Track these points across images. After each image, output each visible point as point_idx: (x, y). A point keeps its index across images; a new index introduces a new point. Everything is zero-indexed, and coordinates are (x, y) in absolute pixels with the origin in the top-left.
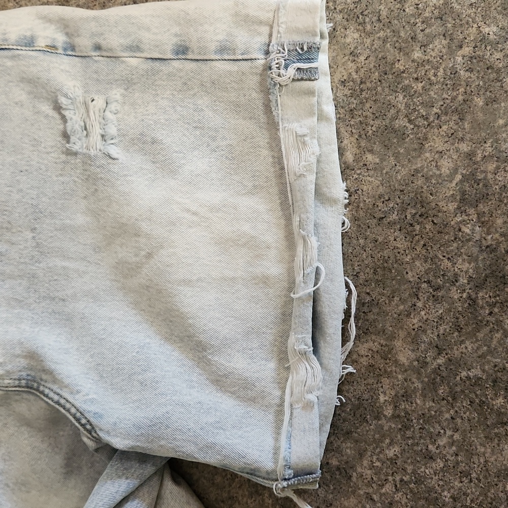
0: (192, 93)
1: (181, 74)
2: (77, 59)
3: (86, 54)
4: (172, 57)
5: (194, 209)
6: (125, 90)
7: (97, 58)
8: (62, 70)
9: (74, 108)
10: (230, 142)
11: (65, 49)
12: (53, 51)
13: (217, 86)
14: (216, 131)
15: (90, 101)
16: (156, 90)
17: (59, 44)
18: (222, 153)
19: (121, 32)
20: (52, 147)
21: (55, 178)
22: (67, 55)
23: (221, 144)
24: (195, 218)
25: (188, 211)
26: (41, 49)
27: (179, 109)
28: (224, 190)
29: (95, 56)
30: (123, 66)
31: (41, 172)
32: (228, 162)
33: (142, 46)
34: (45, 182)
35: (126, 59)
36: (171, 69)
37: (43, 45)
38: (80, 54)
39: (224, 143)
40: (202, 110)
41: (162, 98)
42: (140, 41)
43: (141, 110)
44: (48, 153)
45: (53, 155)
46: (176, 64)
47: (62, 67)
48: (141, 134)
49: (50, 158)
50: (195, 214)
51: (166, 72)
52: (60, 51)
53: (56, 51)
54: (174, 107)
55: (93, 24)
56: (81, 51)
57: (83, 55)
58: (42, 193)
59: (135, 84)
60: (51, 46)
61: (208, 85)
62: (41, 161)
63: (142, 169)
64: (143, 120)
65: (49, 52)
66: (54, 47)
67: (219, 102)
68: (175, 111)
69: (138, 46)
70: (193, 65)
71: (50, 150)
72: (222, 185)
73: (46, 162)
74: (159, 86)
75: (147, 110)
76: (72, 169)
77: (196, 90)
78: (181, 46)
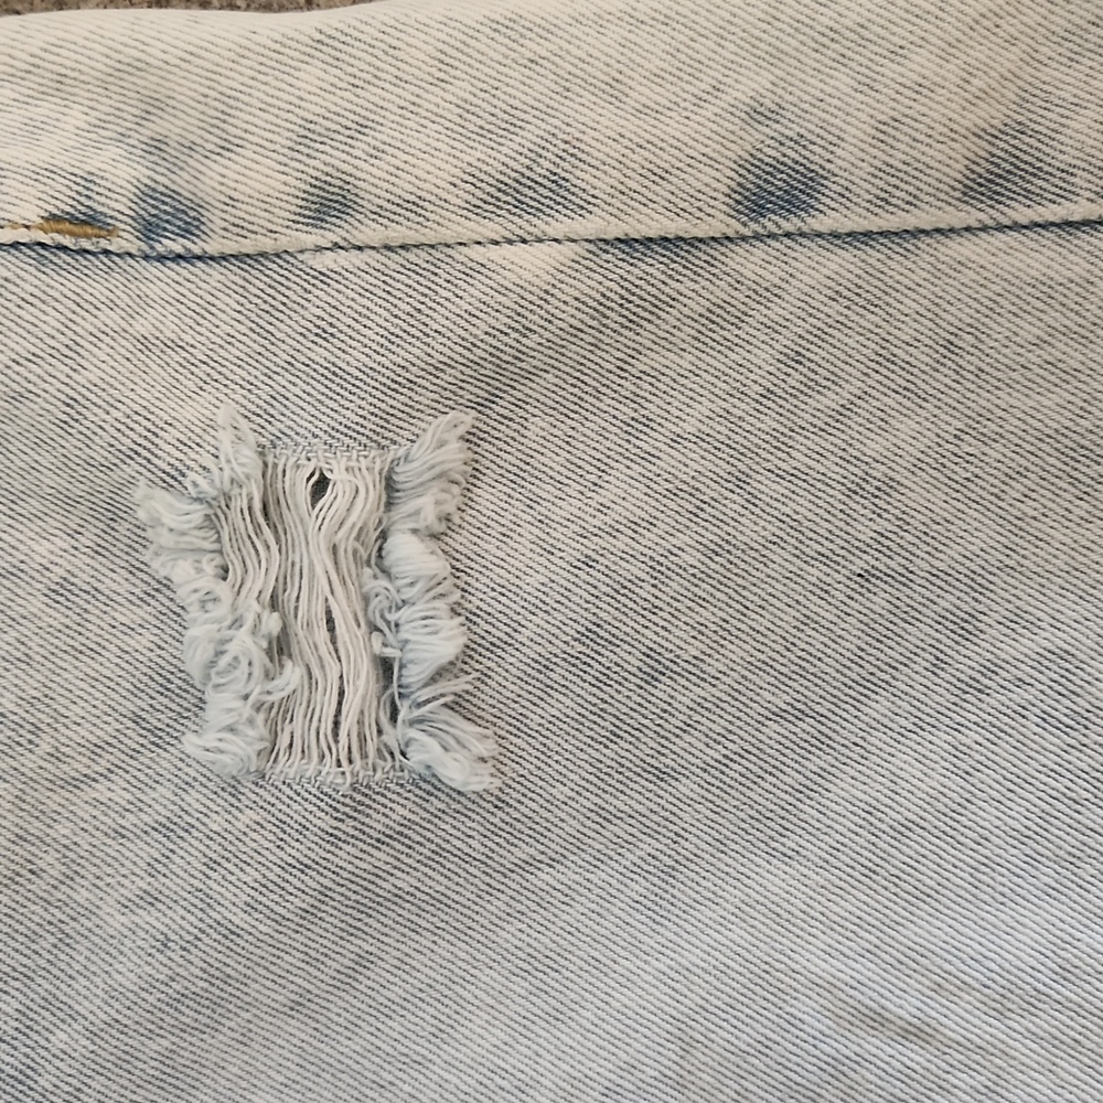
0: (830, 400)
1: (776, 311)
2: (215, 273)
3: (267, 244)
4: (734, 227)
5: (905, 1007)
6: (478, 406)
7: (327, 261)
8: (144, 342)
9: (219, 540)
10: (1058, 640)
11: (149, 229)
12: (86, 244)
13: (969, 362)
14: (978, 585)
15: (303, 492)
16: (634, 398)
17: (117, 205)
18: (1020, 696)
19: (465, 108)
20: (96, 749)
21: (117, 921)
22: (161, 258)
23: (1008, 651)
24: (916, 1056)
25: (877, 1020)
26: (23, 236)
27: (768, 487)
28: (1051, 892)
29: (319, 249)
30: (475, 291)
31: (39, 886)
32: (1053, 740)
33: (583, 177)
34: (65, 940)
35: (494, 253)
36: (721, 291)
37: (33, 214)
38: (231, 247)
39: (1028, 645)
40: (891, 485)
41: (677, 439)
42: (574, 151)
43: (569, 508)
44: (74, 784)
45: (101, 791)
46: (750, 262)
47: (141, 327)
48: (588, 635)
49: (85, 811)
50: (914, 1033)
51: (698, 306)
52: (126, 241)
53: (104, 243)
54: (741, 481)
55: (312, 75)
56: (241, 229)
57: (248, 246)
58: (48, 1003)
59: (529, 375)
60: (73, 220)
61: (921, 357)
62: (35, 827)
63: (605, 817)
64: (589, 562)
65: (64, 248)
66: (89, 221)
67: (983, 439)
68: (752, 499)
69: (557, 181)
70: (842, 262)
71: (80, 765)
72: (1033, 860)
73: (63, 829)
74: (655, 376)
75: (603, 508)
76: (212, 864)
77: (855, 386)
78: (777, 167)
